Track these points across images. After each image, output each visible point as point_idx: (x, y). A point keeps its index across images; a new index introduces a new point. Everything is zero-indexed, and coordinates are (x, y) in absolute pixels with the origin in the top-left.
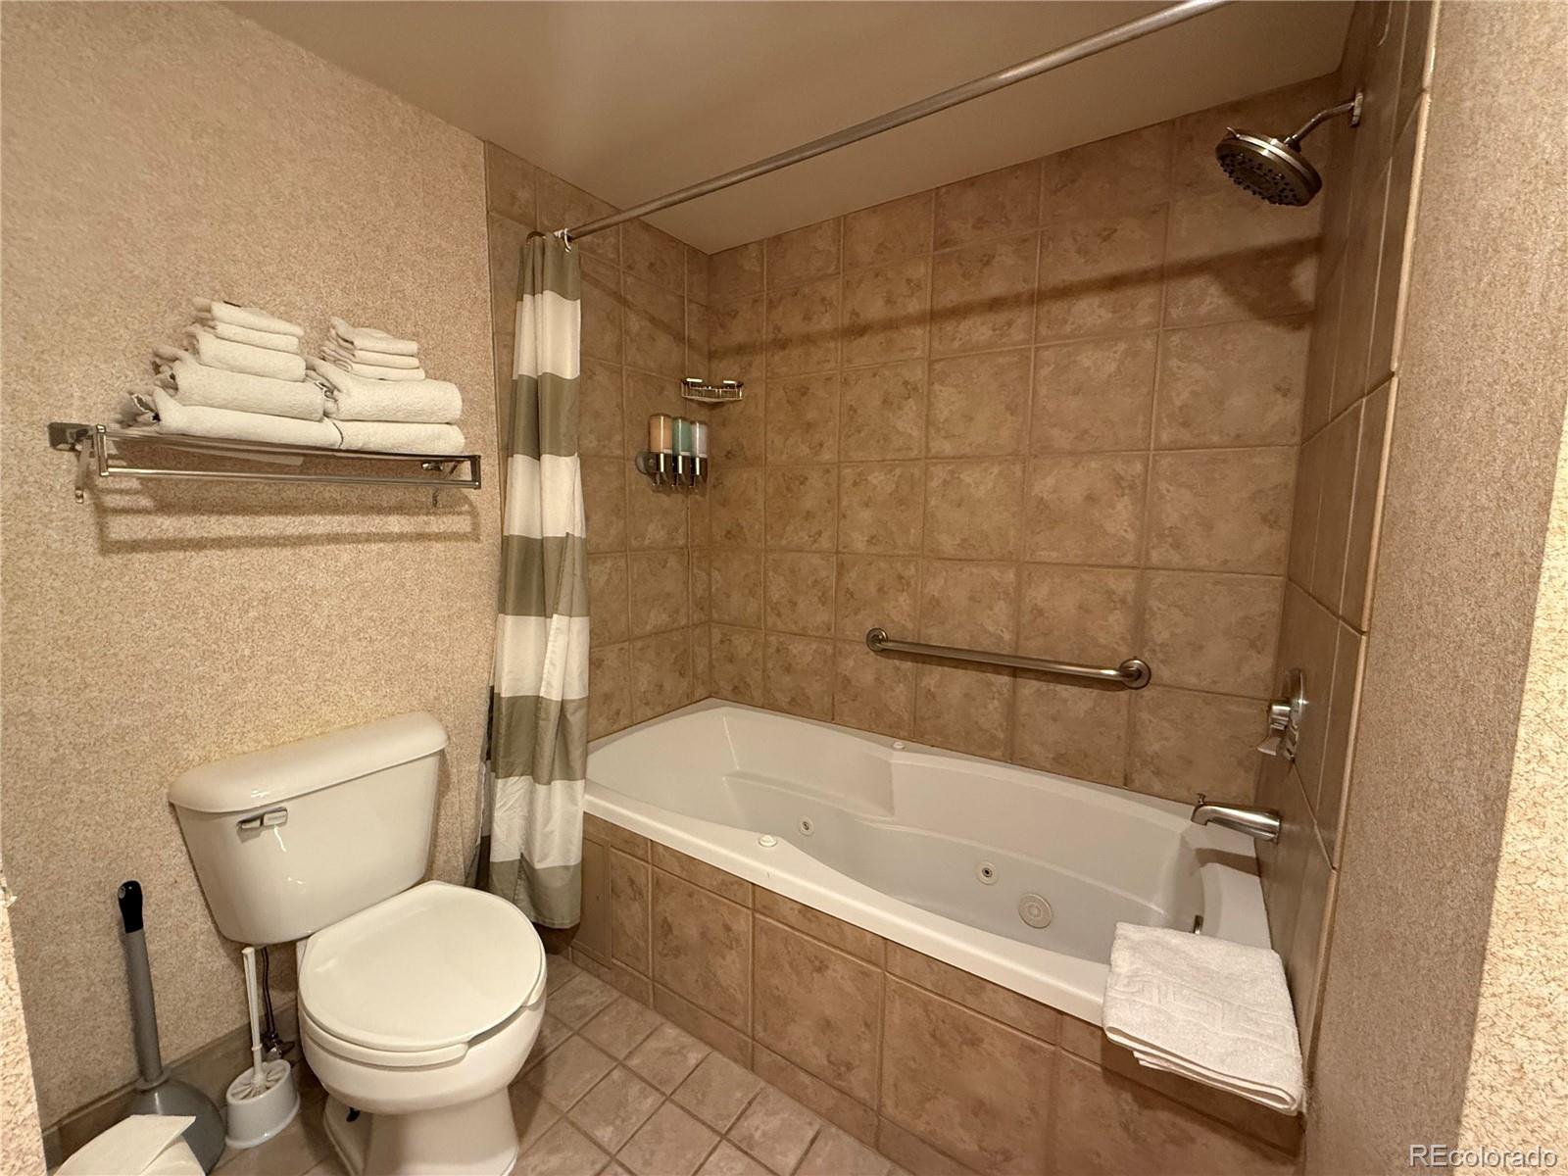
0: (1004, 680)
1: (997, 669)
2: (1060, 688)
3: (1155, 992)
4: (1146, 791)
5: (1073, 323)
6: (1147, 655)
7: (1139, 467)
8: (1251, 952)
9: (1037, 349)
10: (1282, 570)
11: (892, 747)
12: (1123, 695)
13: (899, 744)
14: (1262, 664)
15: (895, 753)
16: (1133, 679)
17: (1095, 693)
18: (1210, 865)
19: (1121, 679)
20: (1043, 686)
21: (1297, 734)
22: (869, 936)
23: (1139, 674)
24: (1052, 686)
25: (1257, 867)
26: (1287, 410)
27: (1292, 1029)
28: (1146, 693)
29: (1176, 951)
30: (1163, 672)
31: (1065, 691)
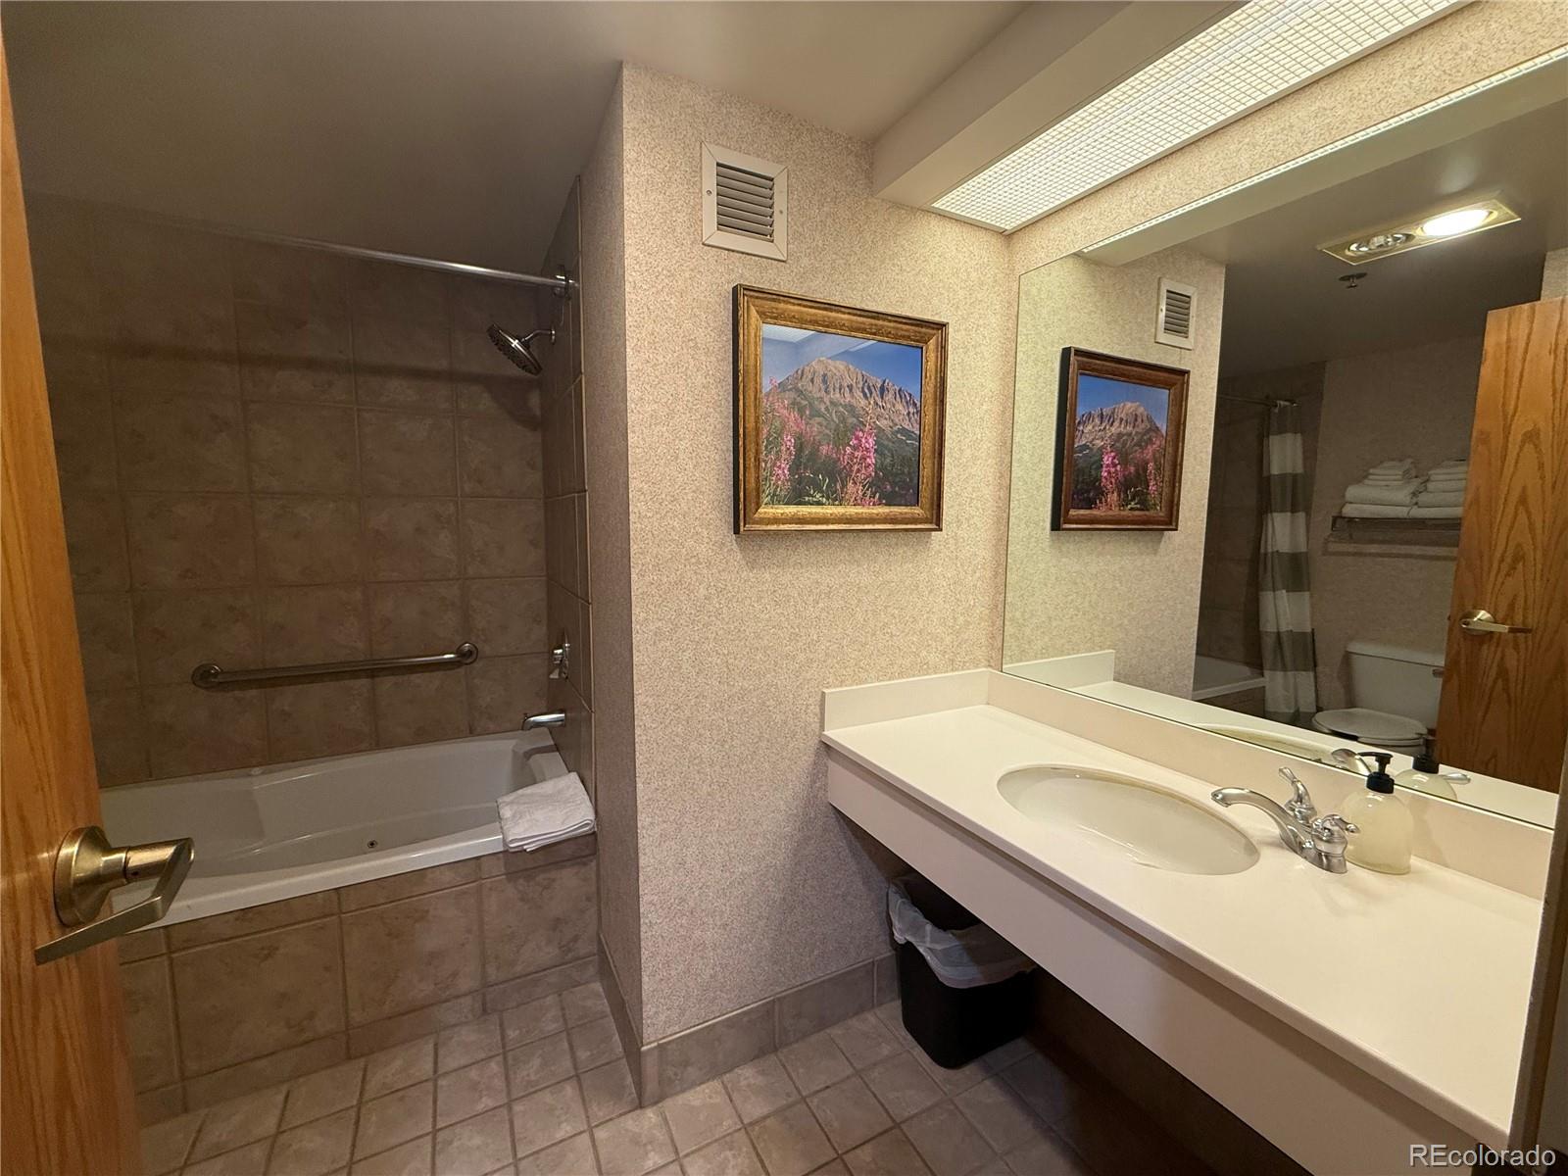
0: (363, 683)
1: (355, 674)
2: (413, 677)
3: (527, 814)
4: (487, 733)
5: (388, 396)
6: (474, 639)
7: (452, 509)
8: (563, 777)
9: (358, 410)
10: (544, 573)
11: (250, 775)
12: (462, 670)
13: (256, 771)
14: (540, 632)
15: (254, 779)
16: (465, 657)
17: (439, 674)
18: (533, 757)
19: (458, 659)
20: (399, 679)
21: (567, 662)
22: (320, 895)
23: (470, 653)
24: (406, 677)
25: (557, 748)
26: (535, 478)
27: (586, 797)
28: (478, 665)
29: (532, 795)
30: (486, 649)
31: (416, 678)
